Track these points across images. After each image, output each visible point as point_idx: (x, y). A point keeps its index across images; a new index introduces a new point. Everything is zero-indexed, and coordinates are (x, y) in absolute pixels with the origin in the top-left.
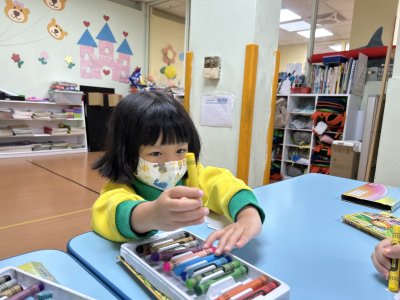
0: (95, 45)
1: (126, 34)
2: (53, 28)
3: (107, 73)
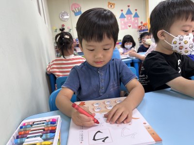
0: (125, 17)
1: (136, 10)
3: (130, 26)
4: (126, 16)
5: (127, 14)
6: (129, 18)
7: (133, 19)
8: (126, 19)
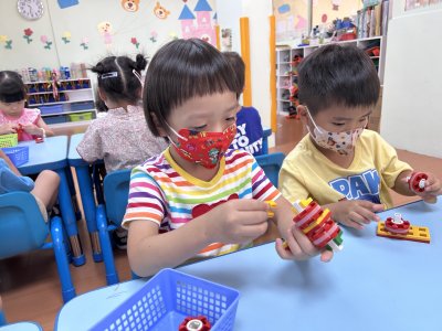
0: (193, 18)
2: (158, 11)
4: (195, 14)
5: (198, 8)
6: (204, 20)
7: (213, 22)
8: (195, 21)
